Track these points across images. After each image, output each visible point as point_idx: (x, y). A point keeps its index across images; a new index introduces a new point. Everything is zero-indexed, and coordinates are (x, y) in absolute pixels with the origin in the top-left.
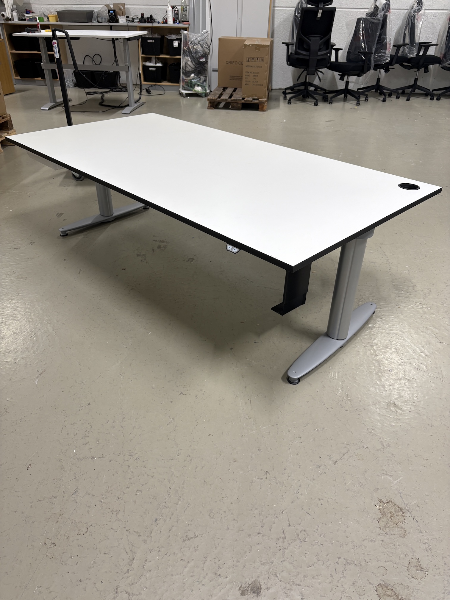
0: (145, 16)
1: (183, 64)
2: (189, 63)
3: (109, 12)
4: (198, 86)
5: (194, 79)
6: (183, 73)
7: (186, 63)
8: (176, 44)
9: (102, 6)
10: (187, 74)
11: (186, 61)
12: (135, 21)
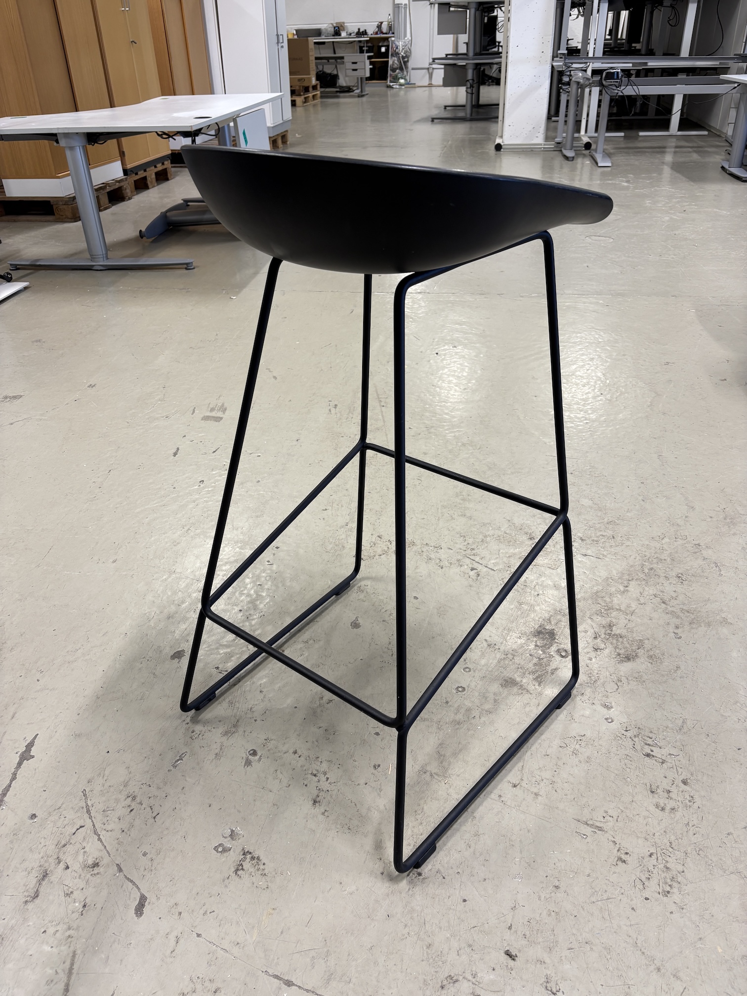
0: (361, 31)
1: (390, 63)
2: (396, 62)
3: (335, 29)
4: (402, 78)
5: (399, 73)
6: (391, 70)
7: (393, 62)
8: (383, 49)
9: (327, 25)
10: (394, 70)
11: (392, 61)
12: (352, 34)
